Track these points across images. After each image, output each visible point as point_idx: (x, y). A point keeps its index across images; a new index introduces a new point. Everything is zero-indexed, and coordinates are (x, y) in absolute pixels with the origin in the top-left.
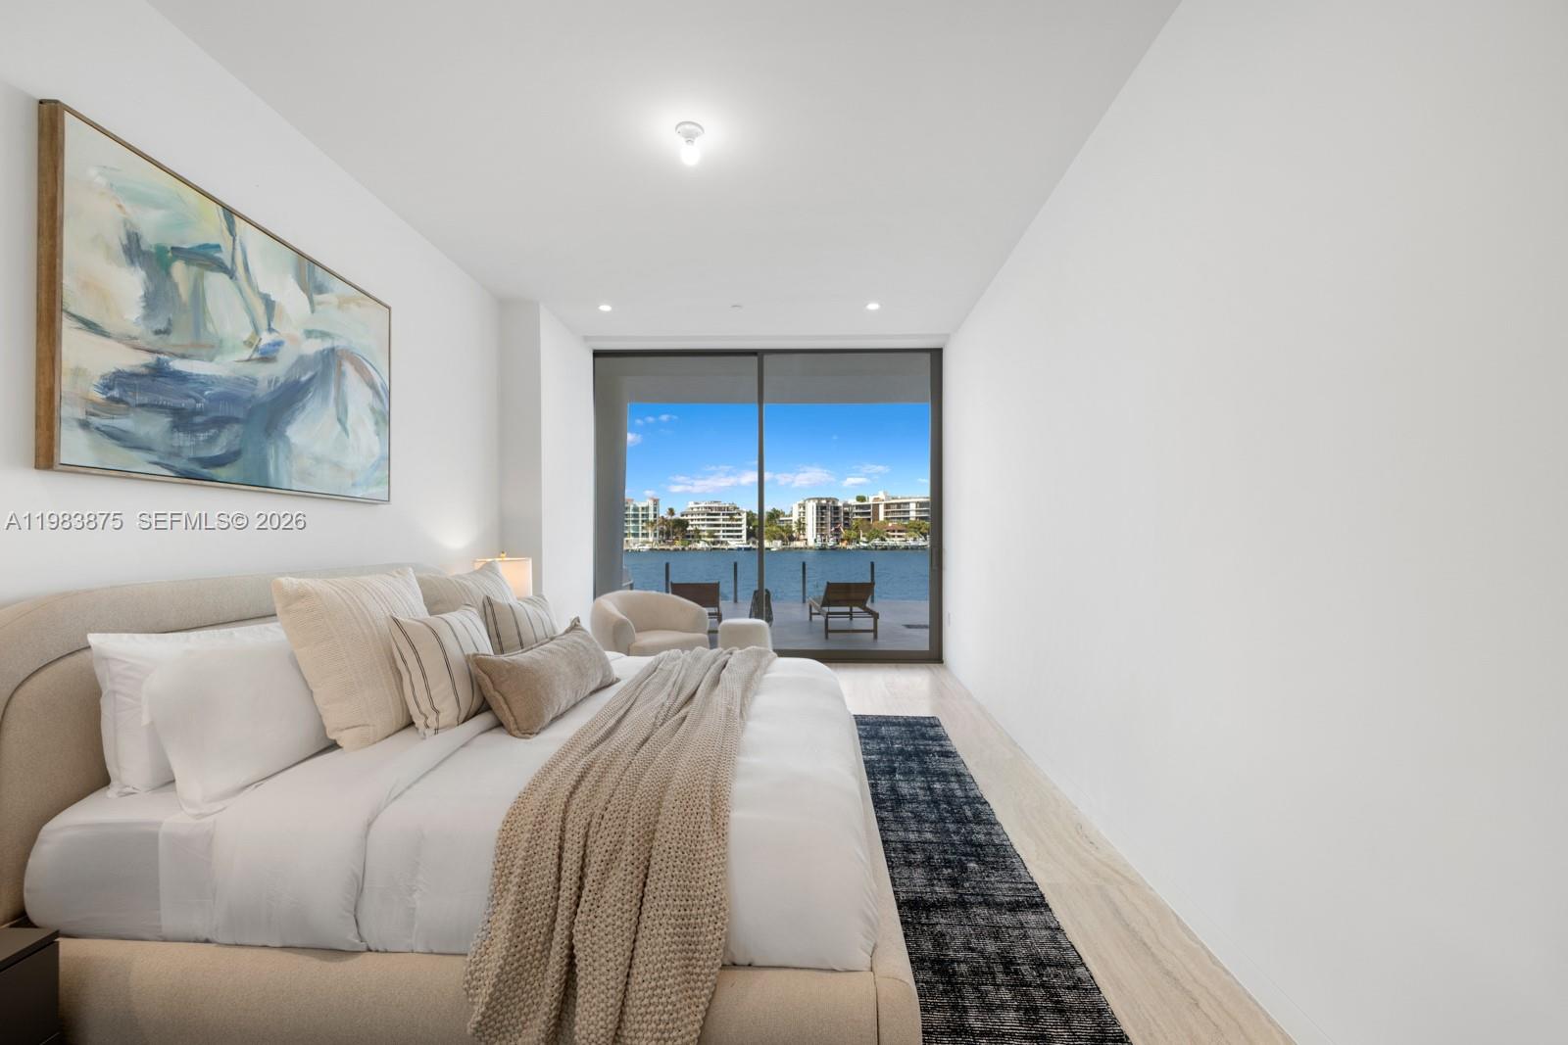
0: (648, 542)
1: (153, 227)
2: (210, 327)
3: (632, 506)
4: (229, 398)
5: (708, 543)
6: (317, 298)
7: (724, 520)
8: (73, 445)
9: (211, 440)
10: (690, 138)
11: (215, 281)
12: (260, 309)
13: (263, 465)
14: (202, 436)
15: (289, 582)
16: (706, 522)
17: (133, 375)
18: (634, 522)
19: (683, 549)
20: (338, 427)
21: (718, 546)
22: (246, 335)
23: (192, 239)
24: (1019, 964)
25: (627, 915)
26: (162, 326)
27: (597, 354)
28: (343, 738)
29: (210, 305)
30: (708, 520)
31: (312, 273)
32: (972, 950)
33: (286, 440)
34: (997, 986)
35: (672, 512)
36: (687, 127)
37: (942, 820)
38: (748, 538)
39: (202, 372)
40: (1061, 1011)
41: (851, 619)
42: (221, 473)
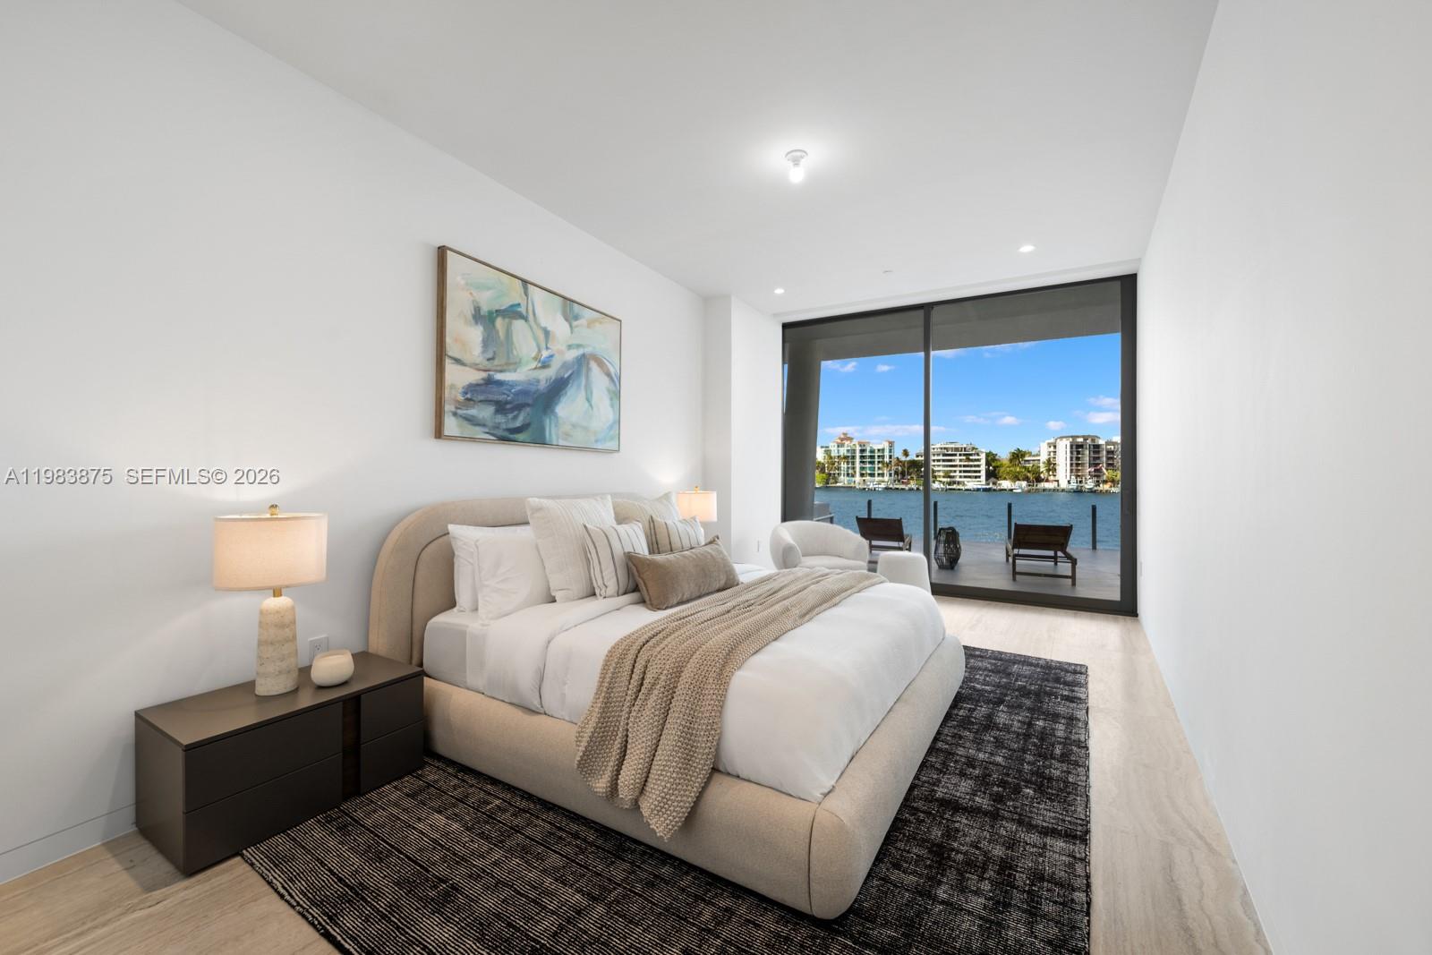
0: (883, 482)
1: (487, 301)
2: (515, 352)
3: (868, 449)
4: (525, 393)
5: (943, 483)
6: (575, 323)
7: (961, 460)
8: (451, 425)
9: (515, 418)
10: (796, 162)
11: (518, 325)
12: (541, 336)
13: (542, 430)
14: (510, 416)
15: (534, 501)
16: (941, 463)
17: (478, 385)
18: (870, 463)
19: (918, 489)
20: (587, 404)
21: (954, 487)
22: (534, 355)
23: (505, 303)
24: (1017, 871)
25: (657, 718)
26: (490, 356)
27: (786, 326)
28: (558, 595)
29: (515, 339)
30: (944, 461)
31: (571, 309)
32: (978, 848)
33: (556, 416)
34: (982, 879)
35: (906, 453)
36: (794, 154)
37: (1024, 751)
38: (987, 480)
39: (510, 379)
40: (1032, 914)
41: (1056, 564)
42: (520, 437)
